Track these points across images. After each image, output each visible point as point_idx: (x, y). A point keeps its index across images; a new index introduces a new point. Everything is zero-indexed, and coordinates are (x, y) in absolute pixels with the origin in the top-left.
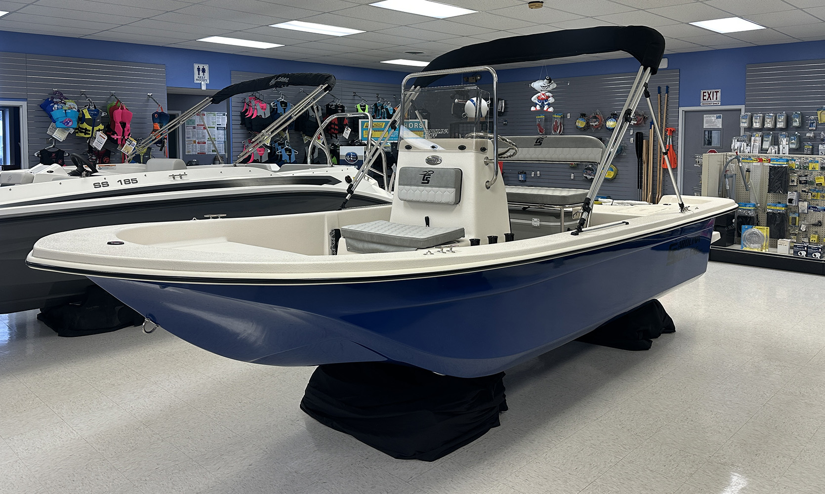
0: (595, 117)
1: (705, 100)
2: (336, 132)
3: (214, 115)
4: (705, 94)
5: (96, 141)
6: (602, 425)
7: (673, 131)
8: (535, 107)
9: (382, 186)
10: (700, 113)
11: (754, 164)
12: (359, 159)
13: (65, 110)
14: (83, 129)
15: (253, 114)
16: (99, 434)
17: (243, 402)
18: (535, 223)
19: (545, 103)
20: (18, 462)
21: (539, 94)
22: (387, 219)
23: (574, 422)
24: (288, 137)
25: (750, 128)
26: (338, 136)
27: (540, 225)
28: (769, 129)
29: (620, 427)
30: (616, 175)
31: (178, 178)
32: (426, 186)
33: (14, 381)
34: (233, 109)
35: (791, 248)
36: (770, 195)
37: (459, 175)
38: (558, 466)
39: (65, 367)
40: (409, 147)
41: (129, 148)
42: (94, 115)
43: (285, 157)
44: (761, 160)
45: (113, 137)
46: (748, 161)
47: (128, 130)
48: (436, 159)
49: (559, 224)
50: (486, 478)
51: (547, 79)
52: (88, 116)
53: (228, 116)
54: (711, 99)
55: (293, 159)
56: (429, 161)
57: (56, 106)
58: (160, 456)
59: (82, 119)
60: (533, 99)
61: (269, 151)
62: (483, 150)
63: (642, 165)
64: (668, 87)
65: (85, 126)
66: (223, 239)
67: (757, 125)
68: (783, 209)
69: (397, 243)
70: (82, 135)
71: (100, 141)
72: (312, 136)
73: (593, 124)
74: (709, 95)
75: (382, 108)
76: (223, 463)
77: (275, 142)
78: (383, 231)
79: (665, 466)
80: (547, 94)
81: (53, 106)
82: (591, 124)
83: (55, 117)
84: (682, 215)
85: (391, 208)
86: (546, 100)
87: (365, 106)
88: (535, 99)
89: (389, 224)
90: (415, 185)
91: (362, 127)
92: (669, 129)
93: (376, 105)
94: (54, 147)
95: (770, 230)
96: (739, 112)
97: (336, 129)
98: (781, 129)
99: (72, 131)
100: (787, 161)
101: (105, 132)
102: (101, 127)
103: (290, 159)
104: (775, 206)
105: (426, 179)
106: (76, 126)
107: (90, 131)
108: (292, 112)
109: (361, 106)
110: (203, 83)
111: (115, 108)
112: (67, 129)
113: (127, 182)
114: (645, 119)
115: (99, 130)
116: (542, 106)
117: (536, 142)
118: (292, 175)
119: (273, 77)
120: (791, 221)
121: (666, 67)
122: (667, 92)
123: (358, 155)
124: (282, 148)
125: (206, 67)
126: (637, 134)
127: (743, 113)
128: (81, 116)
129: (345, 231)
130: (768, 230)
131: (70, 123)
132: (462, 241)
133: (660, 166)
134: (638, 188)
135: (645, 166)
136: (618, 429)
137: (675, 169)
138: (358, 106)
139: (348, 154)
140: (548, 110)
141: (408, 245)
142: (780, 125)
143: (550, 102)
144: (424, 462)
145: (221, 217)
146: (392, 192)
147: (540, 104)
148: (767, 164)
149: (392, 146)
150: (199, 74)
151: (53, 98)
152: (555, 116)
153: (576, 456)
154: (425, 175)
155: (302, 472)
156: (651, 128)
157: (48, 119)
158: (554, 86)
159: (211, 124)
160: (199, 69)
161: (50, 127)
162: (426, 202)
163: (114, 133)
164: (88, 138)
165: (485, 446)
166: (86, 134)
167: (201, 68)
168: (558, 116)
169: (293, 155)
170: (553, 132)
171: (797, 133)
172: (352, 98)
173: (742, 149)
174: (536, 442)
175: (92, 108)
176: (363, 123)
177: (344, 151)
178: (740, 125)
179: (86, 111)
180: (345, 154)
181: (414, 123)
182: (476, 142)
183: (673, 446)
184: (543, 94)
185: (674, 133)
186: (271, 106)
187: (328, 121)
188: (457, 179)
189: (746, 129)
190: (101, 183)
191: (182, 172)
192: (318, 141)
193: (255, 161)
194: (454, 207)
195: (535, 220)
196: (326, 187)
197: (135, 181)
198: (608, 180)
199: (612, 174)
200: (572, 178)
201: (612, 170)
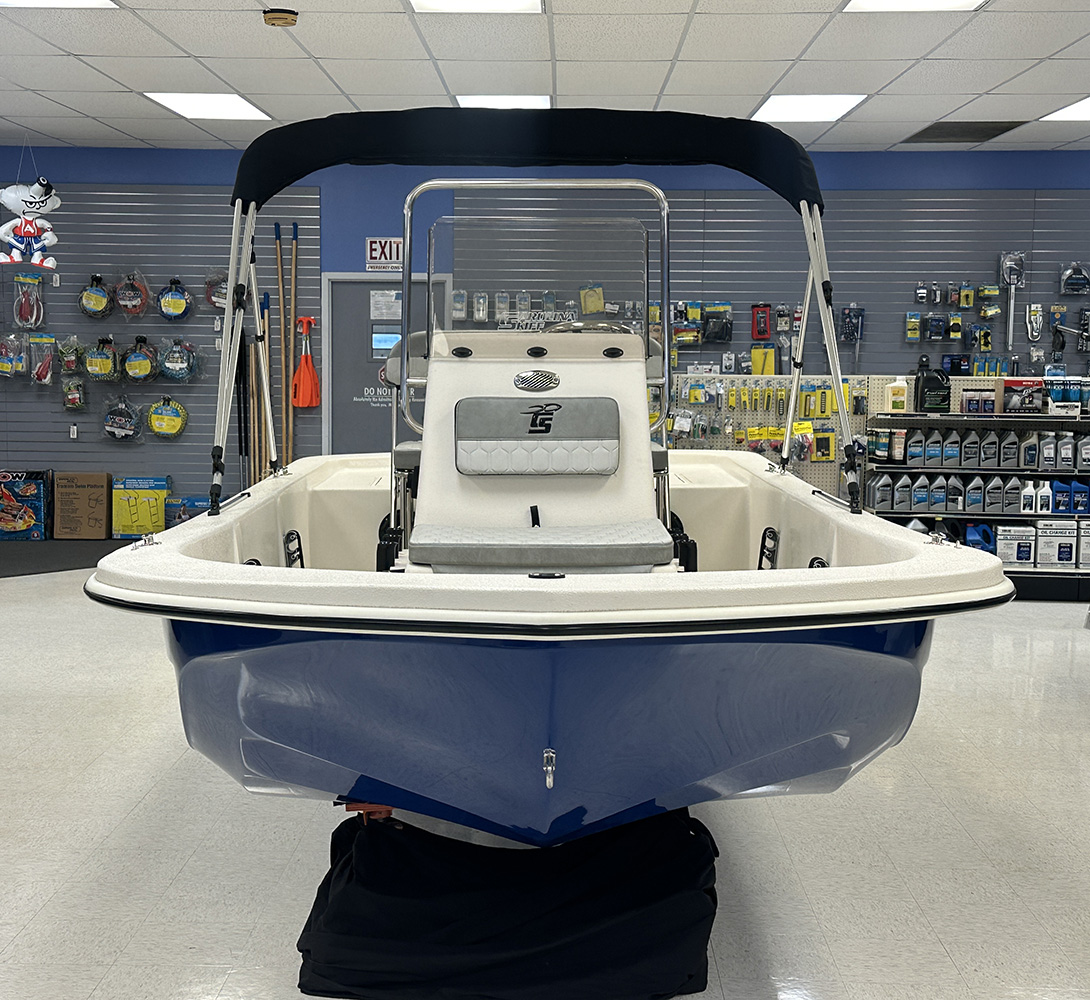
0: (132, 287)
1: (376, 258)
4: (374, 246)
10: (363, 286)
19: (36, 246)
21: (17, 222)
30: (185, 425)
40: (462, 352)
48: (545, 377)
51: (41, 184)
54: (386, 258)
56: (524, 383)
63: (246, 402)
64: (297, 228)
67: (479, 314)
73: (128, 303)
74: (383, 248)
80: (40, 223)
82: (122, 303)
86: (37, 239)
90: (510, 438)
105: (540, 422)
116: (27, 254)
122: (296, 237)
127: (450, 292)
134: (241, 453)
135: (252, 403)
140: (44, 264)
143: (46, 242)
147: (22, 247)
152: (22, 279)
154: (536, 414)
158: (54, 202)
168: (29, 280)
170: (17, 321)
185: (312, 329)
194: (604, 481)
198: (165, 438)
199: (178, 423)
200: (74, 435)
201: (178, 415)
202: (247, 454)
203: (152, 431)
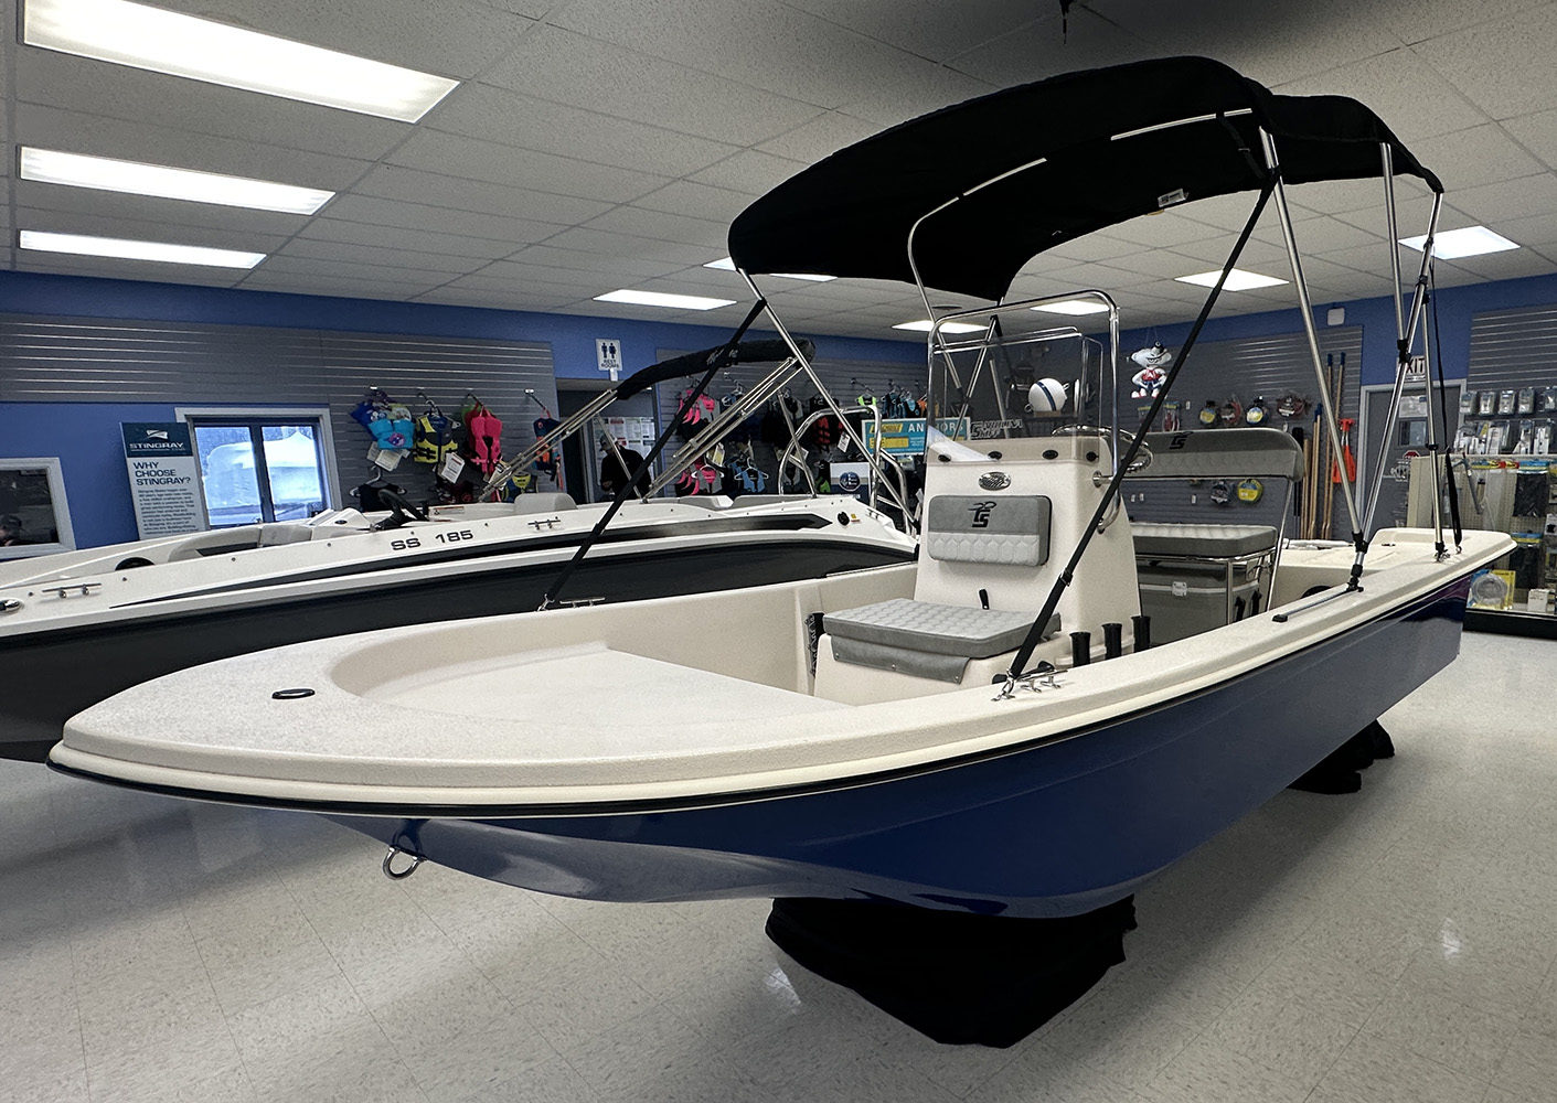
0: (1230, 406)
2: (827, 441)
3: (638, 422)
5: (446, 468)
6: (1308, 953)
7: (1351, 425)
8: (1139, 391)
9: (900, 526)
10: (1391, 394)
11: (1491, 471)
12: (861, 483)
13: (392, 421)
14: (424, 450)
15: (693, 418)
16: (399, 1001)
17: (666, 921)
18: (1178, 590)
19: (1155, 386)
20: (239, 1070)
21: (1144, 371)
22: (909, 593)
23: (1257, 947)
24: (751, 451)
25: (1475, 416)
26: (830, 448)
27: (1188, 593)
28: (1506, 416)
29: (1341, 956)
30: (1260, 495)
31: (545, 527)
32: (981, 532)
33: (276, 887)
34: (664, 410)
35: (1550, 602)
36: (1516, 519)
37: (1045, 507)
38: (1243, 1050)
39: (369, 858)
40: (944, 459)
41: (499, 478)
42: (440, 426)
43: (749, 483)
44: (1503, 465)
45: (474, 461)
46: (1483, 467)
47: (497, 450)
48: (1000, 478)
49: (1224, 590)
50: (1111, 1086)
51: (1157, 347)
52: (429, 429)
53: (655, 421)
54: (1412, 372)
55: (761, 487)
56: (985, 483)
57: (375, 414)
58: (503, 1049)
59: (420, 434)
60: (1134, 379)
61: (723, 475)
62: (1092, 457)
64: (1343, 355)
65: (426, 444)
66: (601, 646)
67: (1485, 409)
68: (1538, 541)
69: (929, 647)
70: (424, 459)
71: (453, 469)
72: (784, 448)
73: (1227, 417)
74: (1409, 365)
75: (898, 401)
76: (617, 1062)
77: (732, 460)
78: (903, 622)
79: (1443, 1044)
80: (1157, 371)
81: (371, 414)
82: (1223, 417)
83: (375, 433)
84: (1441, 567)
85: (916, 569)
86: (1156, 381)
87: (870, 399)
88: (1138, 380)
89: (914, 605)
90: (958, 531)
91: (867, 432)
92: (1345, 421)
93: (888, 396)
94: (380, 480)
95: (1517, 576)
96: (1456, 391)
97: (827, 437)
98: (1525, 415)
99: (406, 454)
100: (1548, 464)
101: (460, 453)
102: (453, 445)
103: (756, 487)
104: (1525, 537)
105: (981, 517)
106: (410, 445)
107: (434, 452)
108: (740, 405)
109: (865, 399)
110: (612, 370)
111: (474, 414)
112: (398, 450)
113: (453, 537)
114: (1307, 406)
115: (450, 451)
116: (1150, 391)
117: (1173, 443)
118: (745, 515)
119: (713, 350)
120: (1548, 560)
121: (1341, 322)
122: (1343, 363)
123: (860, 476)
124: (743, 469)
125: (616, 344)
126: (1294, 430)
127: (1463, 391)
128: (419, 429)
129: (833, 623)
130: (1514, 576)
131: (401, 442)
132: (1057, 637)
133: (1329, 480)
134: (1295, 514)
135: (1305, 480)
136: (1337, 959)
137: (1352, 484)
138: (861, 399)
139: (845, 476)
141: (950, 651)
142: (1523, 408)
143: (1161, 383)
144: (991, 1049)
145: (595, 603)
146: (918, 536)
147: (1146, 387)
148: (1511, 471)
149: (915, 461)
150: (605, 356)
151: (371, 401)
152: (1168, 406)
153: (1274, 1025)
154: (979, 511)
155: (764, 1080)
156: (1316, 421)
157: (366, 436)
158: (1167, 357)
159: (634, 435)
160: (604, 348)
161: (372, 448)
162: (981, 563)
163: (475, 455)
164: (434, 464)
165: (1102, 1009)
166: (429, 457)
167: (608, 346)
168: (1172, 407)
169: (760, 481)
171: (1549, 420)
172: (849, 386)
173: (1471, 448)
174: (1194, 997)
175: (436, 415)
176: (868, 425)
177: (837, 470)
178: (1458, 410)
179: (425, 422)
180: (839, 476)
181: (948, 422)
182: (1079, 444)
183: (1446, 995)
184: (1151, 371)
185: (1352, 427)
186: (721, 403)
187: (808, 422)
188: (1041, 515)
189: (1467, 417)
190: (405, 541)
191: (551, 516)
192: (795, 456)
193: (701, 493)
194: (1035, 571)
195: (1179, 584)
196: (805, 533)
197: (467, 535)
198: (1248, 504)
199: (1255, 494)
200: (1194, 502)
201: (1255, 488)
202: (1299, 515)
203: (1239, 499)
